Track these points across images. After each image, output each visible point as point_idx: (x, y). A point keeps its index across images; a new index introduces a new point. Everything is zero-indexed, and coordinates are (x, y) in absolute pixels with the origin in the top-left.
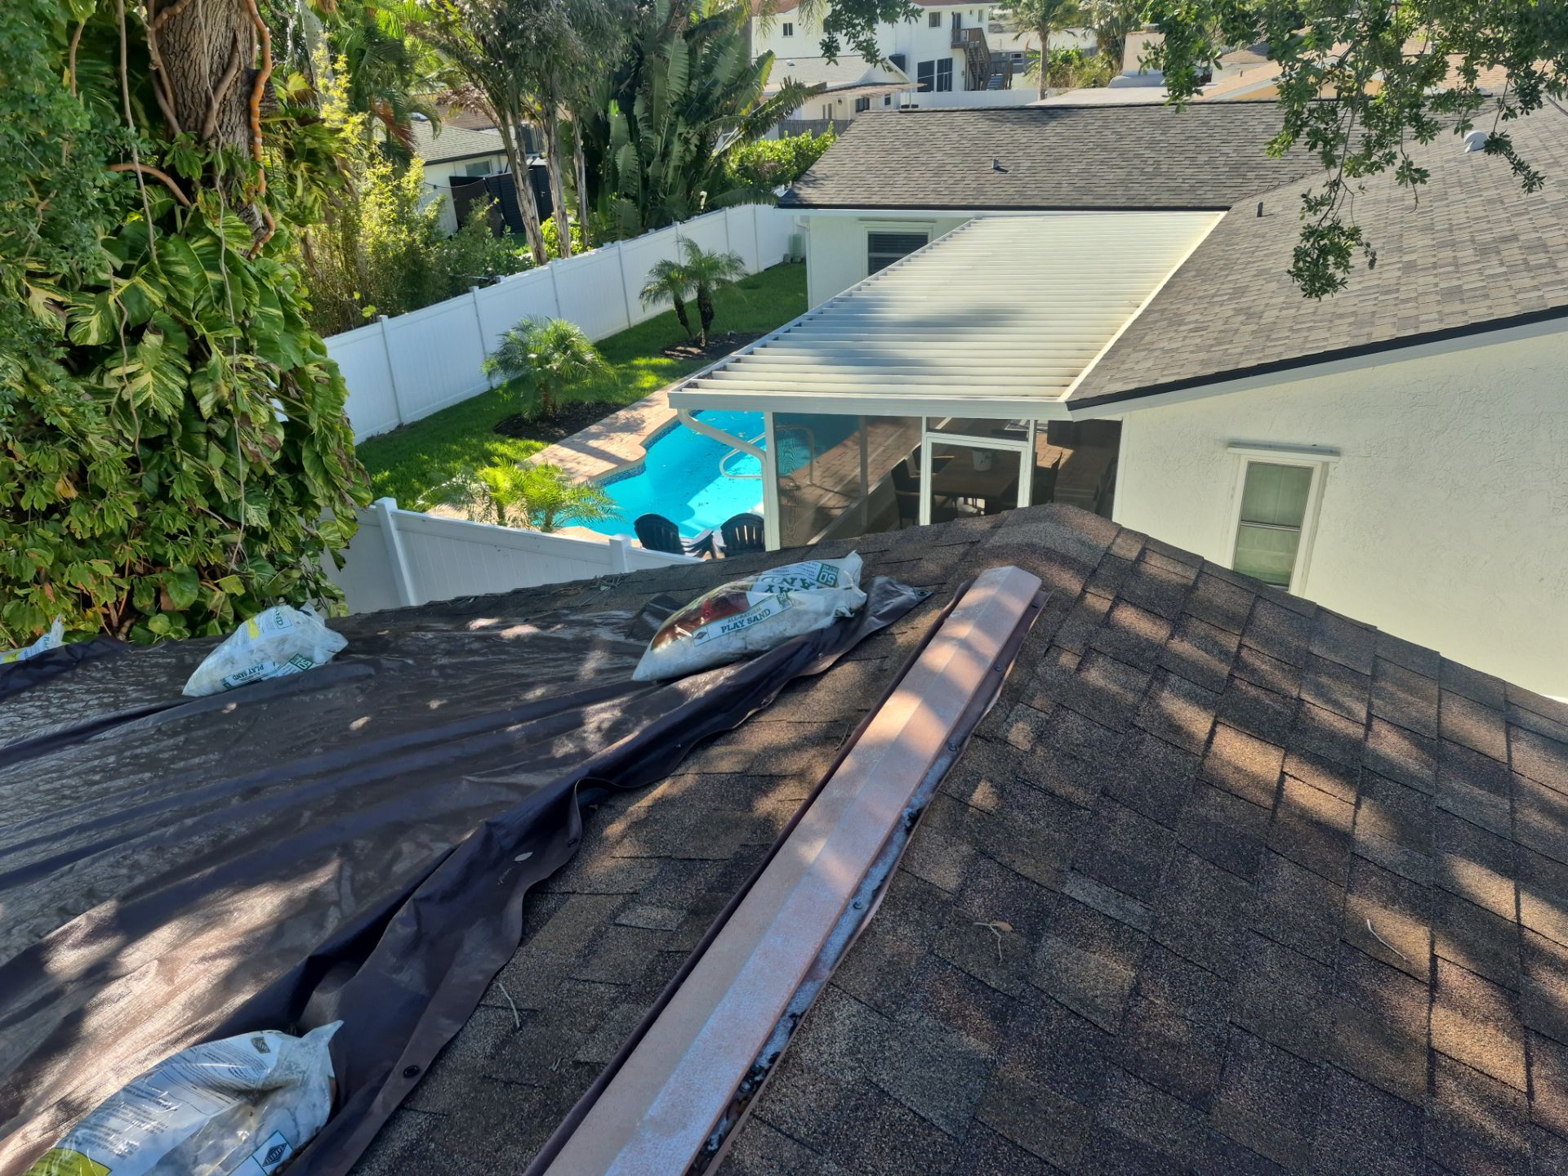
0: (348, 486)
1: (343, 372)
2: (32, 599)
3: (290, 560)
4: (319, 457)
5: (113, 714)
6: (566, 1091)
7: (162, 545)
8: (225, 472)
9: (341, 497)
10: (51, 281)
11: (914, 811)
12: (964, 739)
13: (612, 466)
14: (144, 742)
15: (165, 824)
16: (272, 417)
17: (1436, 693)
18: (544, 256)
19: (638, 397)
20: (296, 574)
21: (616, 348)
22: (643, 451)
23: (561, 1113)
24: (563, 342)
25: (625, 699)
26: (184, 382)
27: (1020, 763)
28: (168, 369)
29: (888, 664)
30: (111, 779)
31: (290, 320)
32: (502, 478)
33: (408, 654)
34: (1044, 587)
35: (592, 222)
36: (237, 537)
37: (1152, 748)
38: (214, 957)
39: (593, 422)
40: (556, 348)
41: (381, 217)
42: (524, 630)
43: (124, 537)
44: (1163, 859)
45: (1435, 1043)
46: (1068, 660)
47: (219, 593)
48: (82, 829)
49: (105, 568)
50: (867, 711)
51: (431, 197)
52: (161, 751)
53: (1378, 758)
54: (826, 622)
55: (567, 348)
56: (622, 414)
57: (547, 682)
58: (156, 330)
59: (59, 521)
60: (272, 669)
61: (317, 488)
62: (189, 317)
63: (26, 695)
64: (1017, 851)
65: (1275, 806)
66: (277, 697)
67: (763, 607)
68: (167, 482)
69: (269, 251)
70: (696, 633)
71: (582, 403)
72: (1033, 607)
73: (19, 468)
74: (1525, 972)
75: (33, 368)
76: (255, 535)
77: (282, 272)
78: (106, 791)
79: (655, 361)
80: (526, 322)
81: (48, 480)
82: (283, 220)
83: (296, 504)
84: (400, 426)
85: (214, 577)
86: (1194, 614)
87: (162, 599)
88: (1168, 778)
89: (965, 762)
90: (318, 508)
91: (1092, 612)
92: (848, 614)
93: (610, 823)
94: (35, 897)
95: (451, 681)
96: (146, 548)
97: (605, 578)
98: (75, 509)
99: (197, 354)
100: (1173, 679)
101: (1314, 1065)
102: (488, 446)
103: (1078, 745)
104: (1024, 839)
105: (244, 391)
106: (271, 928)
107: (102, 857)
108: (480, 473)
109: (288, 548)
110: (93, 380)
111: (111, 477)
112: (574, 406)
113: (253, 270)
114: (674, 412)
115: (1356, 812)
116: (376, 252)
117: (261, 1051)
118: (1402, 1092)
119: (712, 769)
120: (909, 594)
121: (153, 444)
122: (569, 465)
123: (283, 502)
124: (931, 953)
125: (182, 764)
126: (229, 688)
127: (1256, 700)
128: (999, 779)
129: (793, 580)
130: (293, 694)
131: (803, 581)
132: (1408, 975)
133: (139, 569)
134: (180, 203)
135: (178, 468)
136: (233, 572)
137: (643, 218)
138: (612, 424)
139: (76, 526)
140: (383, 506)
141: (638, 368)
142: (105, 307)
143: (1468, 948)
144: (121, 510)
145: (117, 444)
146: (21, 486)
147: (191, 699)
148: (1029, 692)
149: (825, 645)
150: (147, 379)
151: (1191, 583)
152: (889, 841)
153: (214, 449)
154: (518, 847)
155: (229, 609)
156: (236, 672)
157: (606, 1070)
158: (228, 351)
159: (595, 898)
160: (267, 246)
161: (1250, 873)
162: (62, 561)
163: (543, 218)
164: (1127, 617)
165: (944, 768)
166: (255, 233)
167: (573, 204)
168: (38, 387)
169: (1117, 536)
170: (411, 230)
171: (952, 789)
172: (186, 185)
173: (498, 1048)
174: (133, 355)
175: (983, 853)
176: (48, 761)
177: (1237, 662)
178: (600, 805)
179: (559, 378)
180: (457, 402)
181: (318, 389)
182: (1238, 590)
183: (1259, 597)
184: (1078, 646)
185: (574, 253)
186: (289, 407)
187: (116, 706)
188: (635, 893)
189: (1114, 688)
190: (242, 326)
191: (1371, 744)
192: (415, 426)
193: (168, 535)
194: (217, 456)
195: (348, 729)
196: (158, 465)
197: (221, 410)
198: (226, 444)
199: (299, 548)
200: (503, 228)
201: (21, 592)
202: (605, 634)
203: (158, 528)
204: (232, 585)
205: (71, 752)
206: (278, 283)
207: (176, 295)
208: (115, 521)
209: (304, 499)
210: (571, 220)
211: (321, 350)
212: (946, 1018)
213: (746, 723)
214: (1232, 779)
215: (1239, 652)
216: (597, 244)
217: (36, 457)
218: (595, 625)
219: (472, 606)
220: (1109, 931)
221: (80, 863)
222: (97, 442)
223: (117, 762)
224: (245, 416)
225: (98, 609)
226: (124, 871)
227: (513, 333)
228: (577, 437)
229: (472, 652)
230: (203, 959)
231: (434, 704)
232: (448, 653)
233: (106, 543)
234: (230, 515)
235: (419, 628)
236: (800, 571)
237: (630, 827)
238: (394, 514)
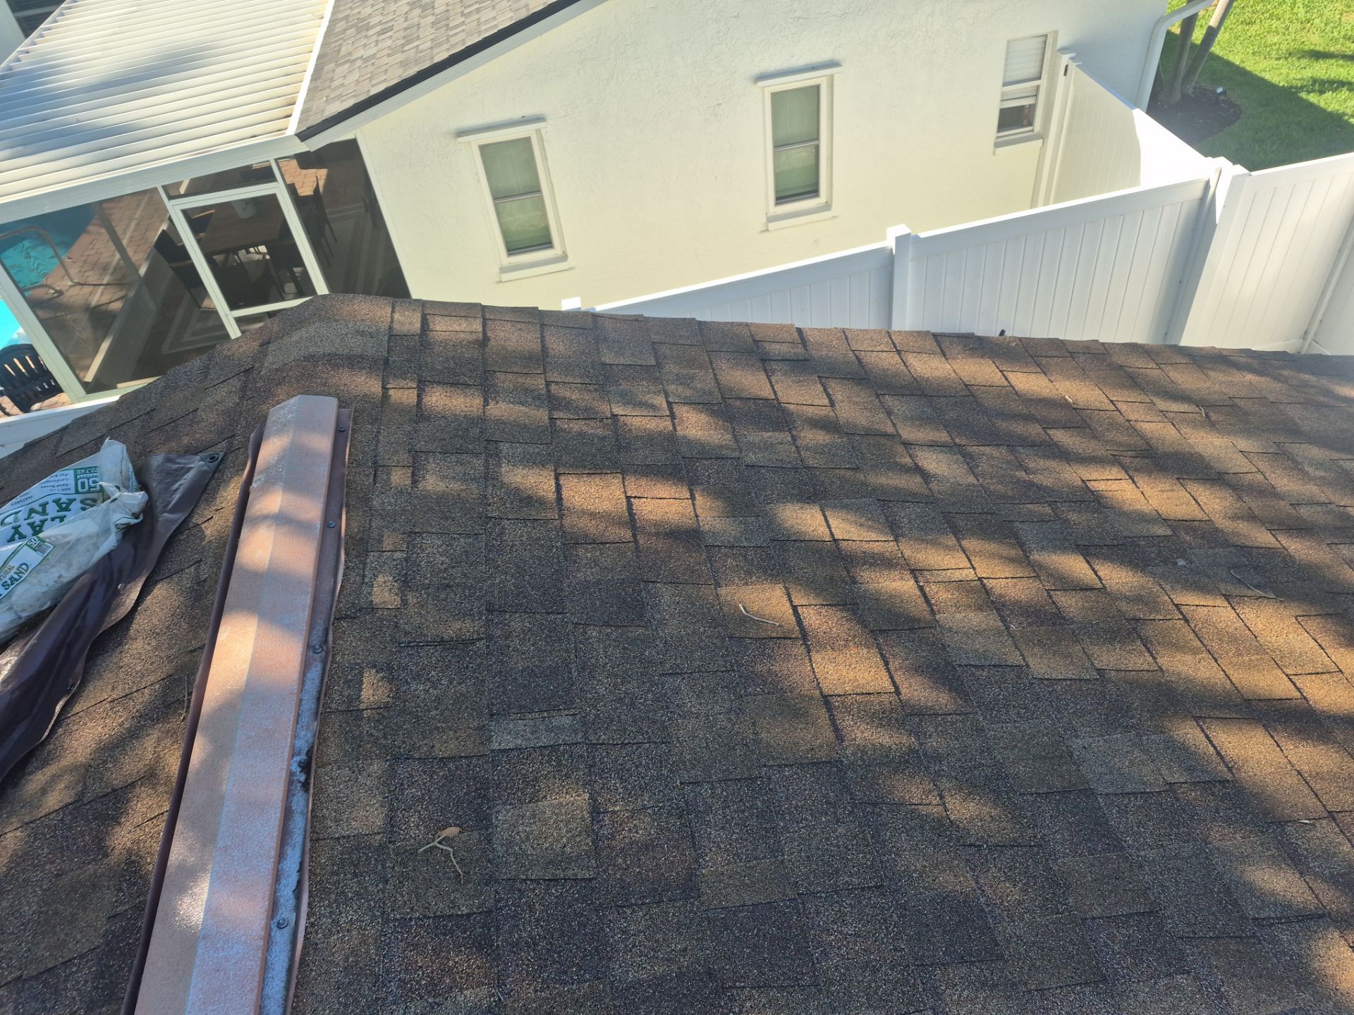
11: (303, 757)
12: (327, 630)
17: (707, 358)
27: (396, 626)
29: (205, 572)
34: (342, 404)
37: (515, 534)
44: (567, 651)
45: (826, 691)
46: (399, 477)
50: (202, 648)
53: (689, 442)
54: (110, 542)
64: (431, 732)
65: (634, 536)
67: (14, 563)
72: (340, 432)
74: (854, 581)
86: (496, 368)
88: (540, 558)
89: (338, 658)
91: (401, 409)
92: (134, 521)
100: (504, 447)
101: (756, 778)
103: (446, 569)
104: (434, 713)
115: (694, 505)
118: (822, 755)
120: (197, 464)
124: (387, 921)
127: (581, 434)
128: (382, 659)
129: (44, 506)
131: (57, 502)
132: (785, 638)
143: (812, 585)
148: (375, 535)
149: (121, 571)
151: (481, 335)
152: (287, 814)
161: (641, 616)
164: (438, 399)
165: (317, 681)
169: (393, 311)
171: (337, 701)
175: (396, 758)
177: (553, 402)
182: (523, 326)
183: (542, 325)
184: (404, 457)
189: (455, 486)
191: (680, 432)
212: (432, 989)
213: (58, 723)
214: (591, 527)
215: (549, 391)
220: (549, 762)
236: (47, 491)
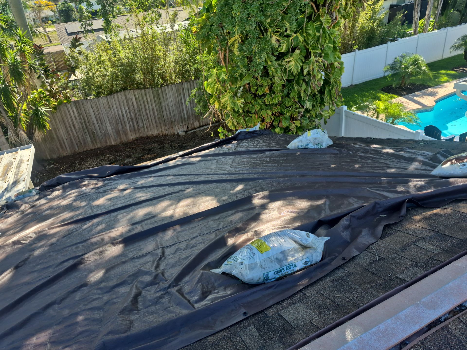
0: (336, 100)
1: (344, 65)
2: (253, 117)
3: (314, 119)
4: (330, 91)
5: (269, 148)
6: (392, 283)
7: (284, 109)
8: (305, 91)
9: (333, 103)
10: (278, 34)
13: (421, 107)
14: (276, 157)
15: (280, 177)
16: (321, 77)
18: (417, 32)
19: (439, 84)
20: (314, 124)
21: (433, 66)
22: (434, 103)
23: (390, 288)
24: (415, 62)
25: (426, 179)
26: (302, 64)
28: (299, 60)
30: (268, 164)
31: (335, 48)
32: (381, 105)
33: (350, 150)
35: (440, 20)
36: (302, 110)
38: (291, 212)
39: (418, 90)
40: (412, 64)
41: (365, 18)
42: (390, 151)
43: (276, 105)
47: (293, 125)
48: (261, 173)
49: (270, 113)
51: (384, 11)
52: (280, 160)
55: (416, 64)
56: (430, 90)
57: (396, 168)
58: (299, 49)
59: (263, 99)
60: (311, 146)
61: (326, 99)
62: (308, 46)
63: (249, 140)
66: (311, 154)
68: (290, 92)
69: (334, 27)
70: (461, 164)
71: (415, 84)
73: (258, 83)
75: (268, 57)
76: (307, 111)
77: (336, 33)
78: (266, 166)
79: (449, 72)
80: (404, 54)
81: (264, 87)
82: (340, 18)
83: (320, 103)
84: (351, 85)
85: (293, 120)
87: (280, 124)
90: (324, 106)
93: (416, 215)
94: (250, 185)
95: (363, 161)
96: (280, 109)
97: (423, 140)
98: (267, 96)
99: (307, 56)
102: (378, 94)
105: (316, 69)
106: (306, 210)
107: (265, 181)
108: (375, 102)
109: (314, 116)
110: (280, 62)
111: (277, 89)
112: (413, 84)
113: (329, 32)
114: (455, 90)
116: (360, 30)
117: (308, 237)
119: (459, 210)
121: (289, 81)
122: (404, 104)
123: (316, 103)
125: (285, 164)
126: (299, 148)
130: (315, 154)
133: (277, 115)
134: (315, 12)
135: (293, 88)
136: (299, 120)
137: (461, 19)
138: (425, 92)
139: (266, 101)
140: (343, 108)
141: (441, 74)
142: (288, 41)
144: (277, 98)
145: (281, 80)
146: (257, 88)
147: (288, 149)
150: (293, 63)
153: (304, 84)
154: (382, 212)
155: (295, 130)
156: (302, 144)
157: (407, 283)
158: (315, 56)
159: (407, 235)
160: (334, 25)
162: (261, 109)
163: (421, 19)
166: (332, 21)
167: (434, 14)
168: (267, 63)
170: (374, 22)
172: (318, 6)
173: (370, 264)
174: (291, 56)
176: (254, 156)
178: (412, 209)
179: (410, 75)
180: (371, 79)
181: (336, 70)
185: (428, 31)
186: (326, 75)
187: (269, 147)
188: (423, 238)
190: (321, 49)
192: (356, 86)
193: (286, 107)
194: (304, 86)
195: (330, 166)
196: (289, 87)
197: (309, 74)
198: (307, 83)
199: (316, 117)
200: (405, 22)
201: (250, 115)
202: (420, 158)
203: (284, 104)
204: (298, 123)
205: (259, 155)
206: (334, 37)
207: (306, 39)
208: (276, 101)
209: (322, 102)
210: (431, 20)
211: (339, 58)
216: (439, 28)
217: (263, 81)
218: (417, 154)
219: (372, 140)
221: (260, 181)
222: (277, 80)
223: (269, 160)
224: (314, 76)
225: (265, 123)
226: (270, 186)
227: (398, 58)
228: (410, 96)
229: (371, 154)
230: (288, 212)
231: (357, 166)
232: (363, 152)
233: (272, 106)
234: (302, 104)
235: (354, 144)
237: (423, 219)
238: (346, 111)
